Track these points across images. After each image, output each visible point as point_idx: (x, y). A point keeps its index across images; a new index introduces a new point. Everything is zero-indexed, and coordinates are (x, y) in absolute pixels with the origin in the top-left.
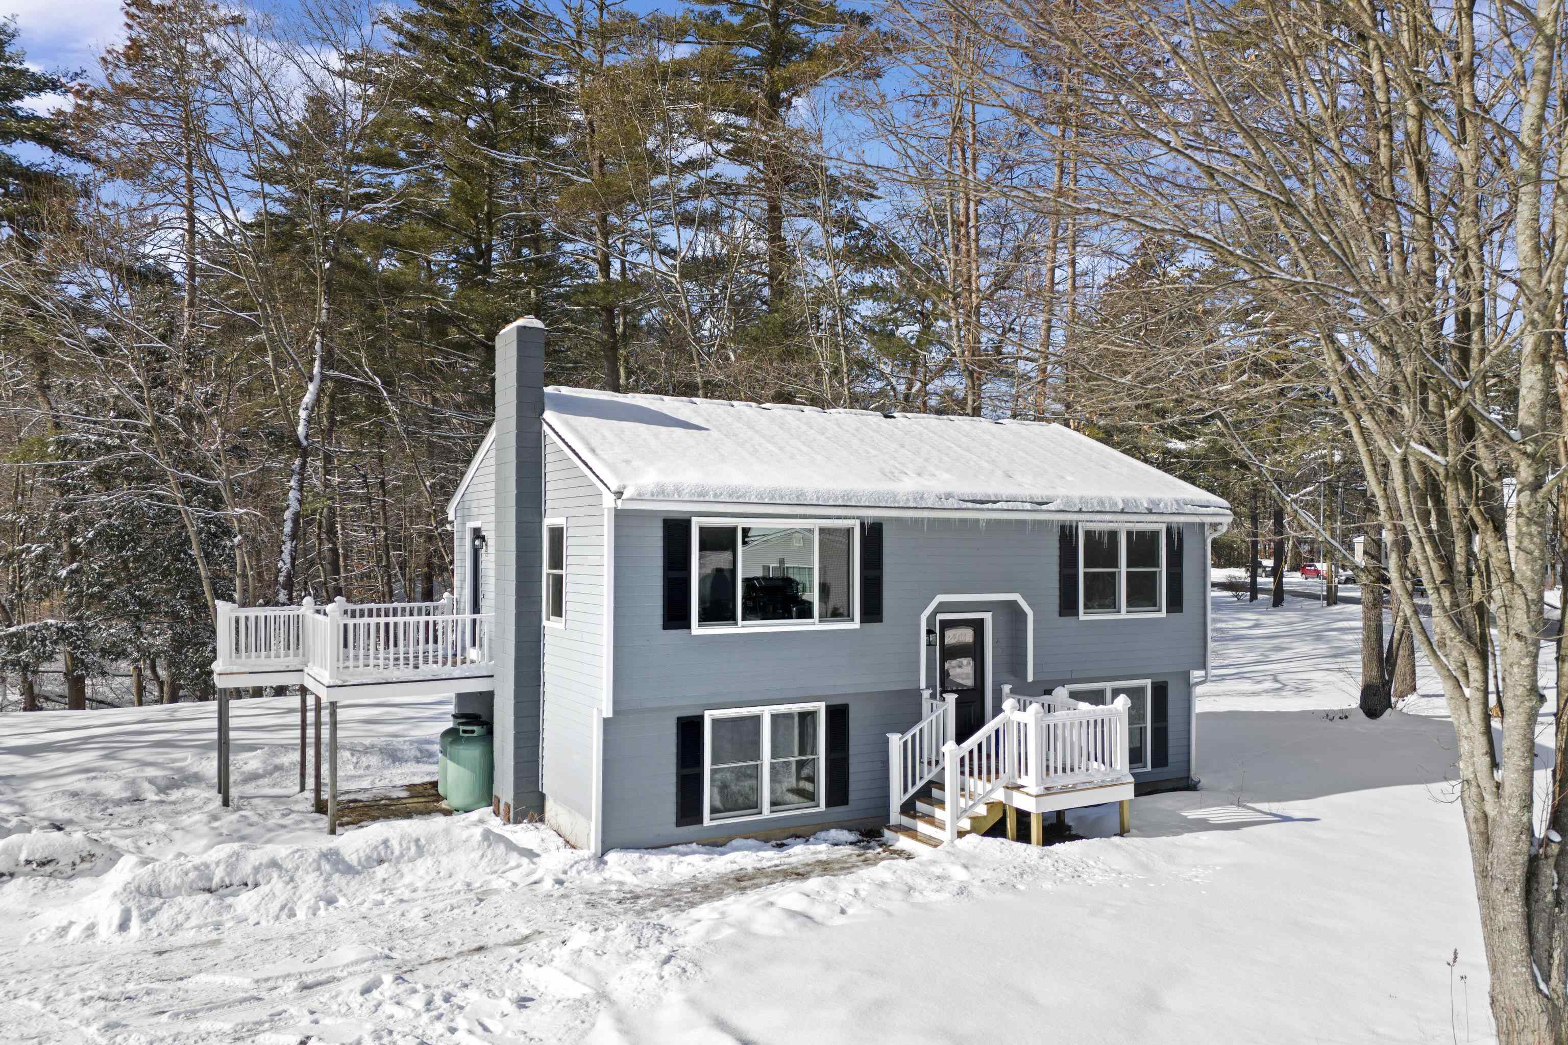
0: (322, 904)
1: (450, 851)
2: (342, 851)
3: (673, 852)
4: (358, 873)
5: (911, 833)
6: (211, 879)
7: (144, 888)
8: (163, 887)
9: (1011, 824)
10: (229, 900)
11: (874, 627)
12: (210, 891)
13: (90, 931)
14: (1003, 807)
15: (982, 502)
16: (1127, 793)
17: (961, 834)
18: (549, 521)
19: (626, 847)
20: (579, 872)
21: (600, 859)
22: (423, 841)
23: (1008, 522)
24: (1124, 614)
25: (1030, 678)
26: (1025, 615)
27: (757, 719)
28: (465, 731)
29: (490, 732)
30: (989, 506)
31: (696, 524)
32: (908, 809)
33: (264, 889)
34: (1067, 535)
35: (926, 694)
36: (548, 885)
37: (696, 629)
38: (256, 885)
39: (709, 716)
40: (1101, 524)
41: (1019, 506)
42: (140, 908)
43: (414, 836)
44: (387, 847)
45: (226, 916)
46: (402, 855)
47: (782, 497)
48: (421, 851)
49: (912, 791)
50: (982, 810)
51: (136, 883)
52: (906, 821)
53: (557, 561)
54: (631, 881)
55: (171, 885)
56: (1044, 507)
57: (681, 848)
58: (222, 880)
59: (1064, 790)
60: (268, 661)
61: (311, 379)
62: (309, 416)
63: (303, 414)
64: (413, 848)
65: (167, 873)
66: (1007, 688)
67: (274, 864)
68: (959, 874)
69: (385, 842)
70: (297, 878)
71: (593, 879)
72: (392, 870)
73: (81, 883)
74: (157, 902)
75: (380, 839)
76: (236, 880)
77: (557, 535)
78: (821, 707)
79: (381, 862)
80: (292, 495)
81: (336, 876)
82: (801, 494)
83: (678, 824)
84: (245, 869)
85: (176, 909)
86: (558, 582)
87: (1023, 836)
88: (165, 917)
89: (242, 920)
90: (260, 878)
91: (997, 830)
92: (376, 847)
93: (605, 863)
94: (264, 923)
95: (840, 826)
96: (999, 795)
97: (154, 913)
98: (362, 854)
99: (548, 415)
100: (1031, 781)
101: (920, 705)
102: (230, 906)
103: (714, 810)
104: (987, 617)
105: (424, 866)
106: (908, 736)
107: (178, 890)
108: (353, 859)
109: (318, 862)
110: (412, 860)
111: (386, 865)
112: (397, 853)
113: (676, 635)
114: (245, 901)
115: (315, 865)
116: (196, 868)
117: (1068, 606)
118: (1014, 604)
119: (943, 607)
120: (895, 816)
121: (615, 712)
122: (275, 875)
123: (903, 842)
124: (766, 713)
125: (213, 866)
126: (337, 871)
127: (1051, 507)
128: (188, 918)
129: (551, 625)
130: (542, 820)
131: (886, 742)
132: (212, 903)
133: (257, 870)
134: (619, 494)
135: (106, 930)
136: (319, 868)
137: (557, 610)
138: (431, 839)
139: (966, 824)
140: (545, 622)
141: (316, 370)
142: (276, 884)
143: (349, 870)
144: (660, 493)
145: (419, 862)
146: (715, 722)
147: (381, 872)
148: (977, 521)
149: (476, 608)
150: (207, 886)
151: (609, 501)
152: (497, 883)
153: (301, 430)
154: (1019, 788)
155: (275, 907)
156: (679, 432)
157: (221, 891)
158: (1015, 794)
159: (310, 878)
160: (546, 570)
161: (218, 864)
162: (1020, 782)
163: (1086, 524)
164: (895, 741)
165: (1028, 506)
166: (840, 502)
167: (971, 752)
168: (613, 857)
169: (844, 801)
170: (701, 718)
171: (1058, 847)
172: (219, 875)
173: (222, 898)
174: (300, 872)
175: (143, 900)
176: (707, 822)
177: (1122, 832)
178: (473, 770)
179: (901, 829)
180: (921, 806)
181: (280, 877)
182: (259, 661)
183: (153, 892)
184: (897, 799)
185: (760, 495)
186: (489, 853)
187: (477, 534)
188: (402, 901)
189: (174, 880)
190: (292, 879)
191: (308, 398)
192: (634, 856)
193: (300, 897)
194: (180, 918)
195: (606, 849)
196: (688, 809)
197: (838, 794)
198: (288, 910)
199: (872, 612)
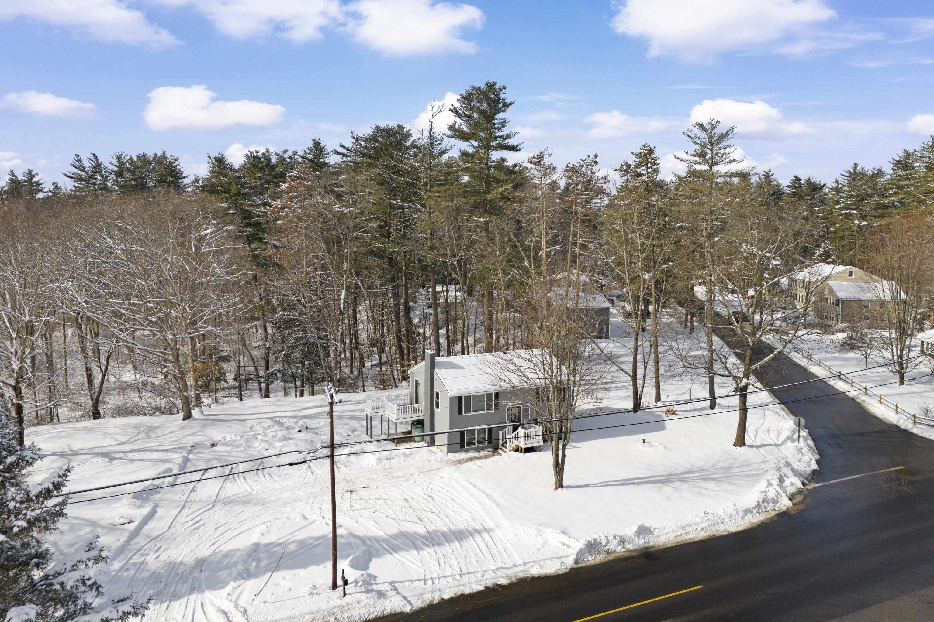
9: (519, 450)
11: (497, 411)
13: (372, 465)
14: (519, 447)
16: (542, 443)
17: (510, 450)
18: (435, 390)
19: (451, 452)
20: (444, 457)
21: (447, 454)
25: (529, 418)
26: (528, 406)
28: (418, 425)
29: (423, 426)
30: (520, 387)
31: (463, 397)
32: (503, 445)
33: (395, 459)
34: (536, 389)
35: (508, 422)
36: (439, 459)
37: (463, 415)
41: (526, 386)
47: (479, 390)
48: (418, 453)
49: (503, 442)
50: (514, 447)
52: (502, 447)
53: (438, 397)
54: (453, 459)
56: (531, 386)
57: (460, 452)
59: (529, 444)
66: (525, 420)
68: (507, 459)
71: (446, 458)
77: (438, 394)
78: (487, 427)
82: (482, 390)
83: (460, 448)
86: (438, 402)
87: (521, 452)
88: (383, 463)
89: (394, 464)
91: (517, 451)
95: (490, 448)
96: (518, 444)
99: (435, 370)
100: (523, 442)
103: (467, 445)
104: (522, 406)
106: (503, 432)
107: (383, 459)
108: (407, 454)
113: (460, 416)
114: (393, 461)
120: (500, 447)
123: (500, 452)
124: (476, 428)
127: (533, 386)
129: (436, 410)
130: (435, 446)
131: (498, 433)
134: (451, 394)
135: (375, 465)
137: (438, 407)
140: (435, 408)
142: (397, 458)
143: (407, 456)
144: (458, 393)
146: (467, 431)
147: (412, 456)
151: (449, 395)
152: (431, 459)
155: (398, 462)
156: (460, 371)
160: (435, 398)
162: (521, 443)
163: (542, 387)
164: (500, 433)
165: (528, 386)
166: (490, 390)
167: (513, 436)
168: (449, 454)
171: (527, 453)
176: (465, 447)
177: (539, 451)
178: (420, 433)
179: (502, 449)
180: (505, 445)
184: (500, 443)
185: (475, 391)
187: (417, 380)
192: (453, 454)
195: (448, 452)
196: (462, 446)
197: (490, 442)
198: (400, 463)
199: (496, 408)
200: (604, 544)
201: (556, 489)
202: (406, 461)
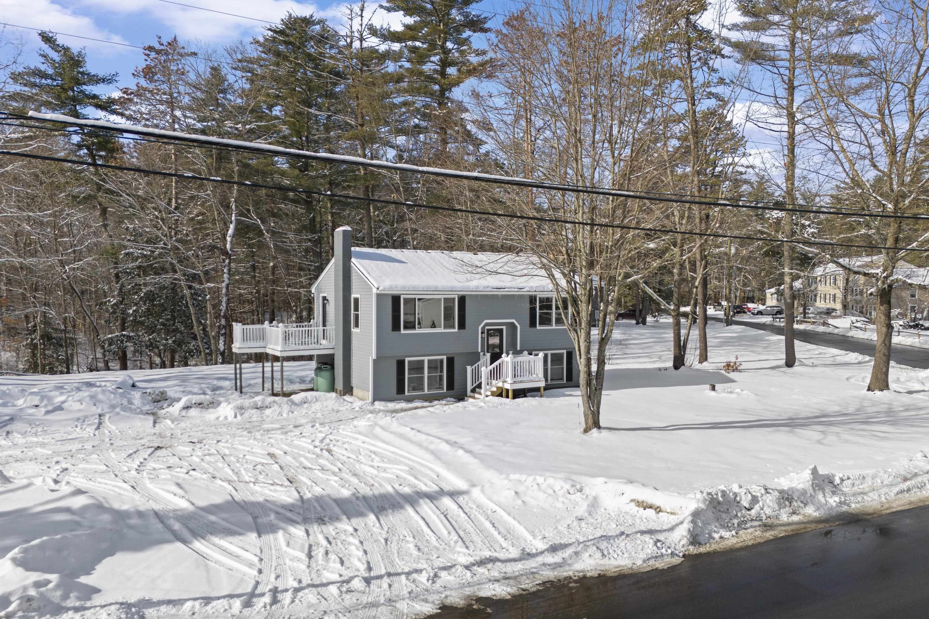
0: (290, 413)
1: (326, 401)
2: (293, 399)
3: (395, 402)
4: (299, 405)
5: (473, 397)
6: (258, 405)
7: (239, 407)
8: (244, 407)
9: (504, 394)
10: (263, 411)
11: (463, 331)
12: (257, 409)
13: (226, 418)
14: (502, 388)
15: (500, 289)
16: (542, 384)
17: (487, 396)
18: (353, 296)
19: (381, 400)
20: (366, 406)
21: (373, 403)
22: (317, 397)
23: (509, 295)
24: (554, 327)
25: (518, 349)
26: (517, 327)
27: (423, 361)
28: (324, 368)
29: (333, 367)
30: (502, 290)
31: (402, 297)
32: (473, 391)
33: (273, 409)
34: (532, 299)
35: (482, 354)
36: (357, 409)
37: (403, 331)
39: (407, 359)
40: (545, 295)
41: (513, 290)
45: (263, 415)
47: (432, 289)
48: (317, 400)
49: (475, 385)
50: (494, 389)
51: (237, 406)
52: (472, 394)
53: (356, 309)
54: (383, 409)
56: (522, 290)
57: (398, 401)
58: (261, 405)
59: (520, 382)
60: (254, 344)
61: (231, 222)
62: (231, 240)
63: (229, 239)
64: (314, 399)
65: (245, 403)
66: (510, 350)
69: (306, 398)
70: (282, 406)
71: (371, 407)
72: (309, 405)
73: (211, 410)
74: (243, 411)
75: (304, 396)
77: (356, 300)
78: (445, 358)
79: (305, 403)
80: (225, 276)
81: (293, 406)
82: (437, 287)
83: (397, 395)
85: (249, 413)
86: (357, 317)
87: (507, 397)
88: (247, 415)
89: (268, 416)
91: (500, 395)
92: (303, 399)
95: (451, 397)
96: (500, 384)
97: (243, 414)
98: (299, 400)
99: (353, 260)
100: (509, 380)
101: (479, 356)
103: (409, 390)
104: (504, 328)
106: (474, 367)
107: (248, 408)
108: (297, 402)
112: (310, 401)
113: (396, 333)
114: (268, 412)
117: (533, 324)
118: (513, 324)
119: (487, 324)
120: (469, 393)
121: (377, 357)
123: (471, 400)
124: (426, 359)
126: (293, 404)
127: (525, 290)
128: (253, 415)
129: (354, 330)
130: (352, 395)
131: (467, 369)
132: (258, 412)
134: (378, 289)
135: (231, 418)
137: (357, 325)
139: (489, 393)
140: (352, 330)
141: (233, 218)
143: (296, 404)
144: (391, 288)
145: (317, 403)
146: (409, 362)
147: (306, 405)
148: (497, 295)
149: (324, 325)
150: (257, 407)
151: (375, 291)
152: (341, 409)
153: (228, 246)
154: (506, 382)
155: (277, 413)
156: (397, 264)
157: (261, 409)
158: (505, 384)
159: (286, 406)
160: (352, 312)
161: (259, 401)
162: (507, 380)
163: (539, 295)
164: (469, 369)
165: (517, 290)
166: (451, 290)
168: (376, 403)
169: (452, 389)
170: (404, 360)
171: (517, 400)
173: (261, 411)
175: (240, 410)
176: (406, 393)
177: (541, 396)
178: (327, 380)
179: (470, 397)
180: (477, 390)
181: (277, 405)
182: (251, 344)
183: (242, 408)
184: (469, 387)
185: (424, 288)
186: (338, 402)
187: (324, 298)
189: (248, 405)
191: (231, 232)
192: (383, 403)
193: (284, 411)
194: (251, 415)
195: (375, 399)
196: (400, 389)
197: (450, 386)
198: (280, 414)
199: (462, 325)
200: (745, 503)
201: (586, 431)
202: (293, 412)
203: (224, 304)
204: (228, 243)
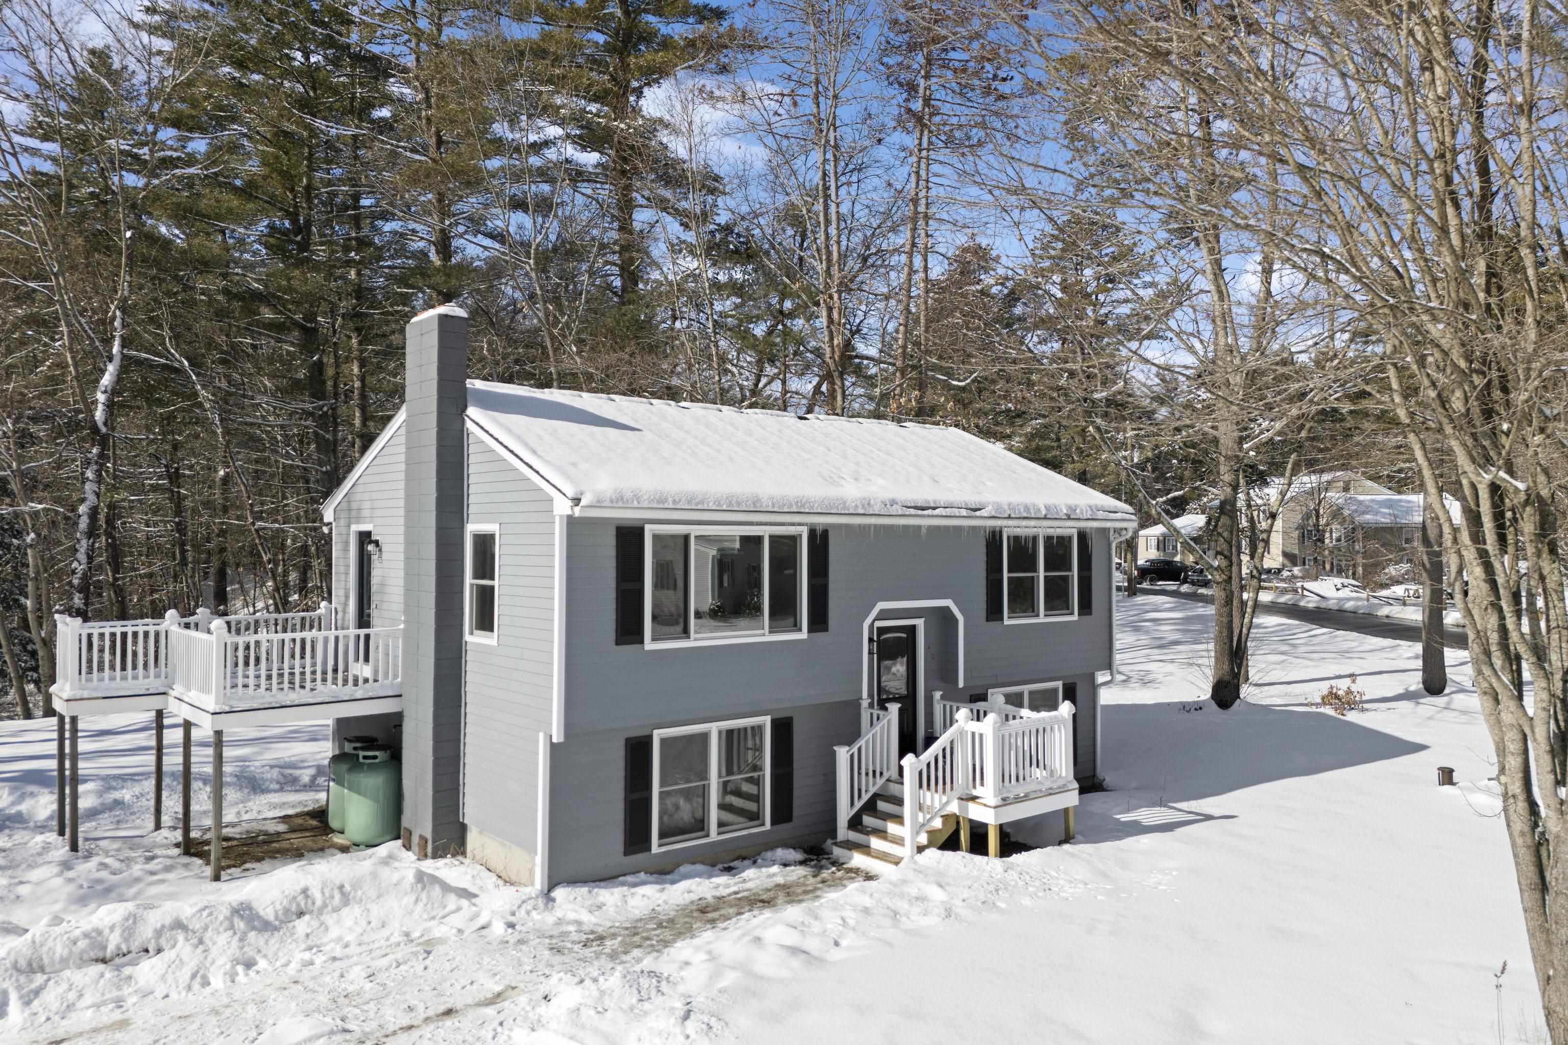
0: (240, 969)
1: (379, 896)
2: (255, 905)
3: (623, 884)
4: (276, 929)
5: (865, 849)
6: (104, 948)
7: (23, 963)
8: (46, 961)
9: (964, 837)
10: (127, 971)
11: (820, 636)
12: (104, 961)
14: (957, 819)
15: (923, 509)
16: (1071, 799)
17: (920, 849)
18: (472, 528)
19: (573, 881)
20: (528, 913)
21: (547, 895)
22: (348, 888)
23: (946, 528)
24: (1042, 618)
25: (961, 684)
26: (956, 621)
27: (704, 738)
28: (365, 757)
30: (929, 512)
31: (649, 531)
32: (855, 823)
33: (168, 955)
34: (993, 540)
35: (865, 703)
36: (498, 929)
37: (649, 645)
38: (159, 951)
39: (658, 735)
40: (1024, 529)
41: (956, 512)
42: (19, 988)
43: (338, 882)
44: (307, 897)
45: (127, 990)
46: (325, 905)
47: (739, 504)
48: (346, 899)
49: (858, 805)
50: (938, 823)
51: (12, 958)
52: (854, 836)
53: (485, 569)
54: (589, 919)
55: (57, 957)
56: (978, 513)
57: (629, 879)
58: (119, 948)
59: (1018, 800)
60: (124, 684)
61: (109, 359)
62: (108, 400)
63: (101, 397)
64: (337, 896)
65: (50, 943)
66: (937, 695)
67: (179, 925)
69: (305, 891)
70: (207, 940)
71: (545, 919)
72: (315, 924)
74: (39, 979)
75: (298, 888)
76: (135, 945)
77: (484, 544)
78: (766, 721)
79: (301, 914)
80: (89, 487)
81: (252, 935)
82: (757, 500)
83: (626, 853)
84: (145, 933)
85: (65, 986)
86: (486, 598)
88: (52, 997)
89: (146, 994)
90: (163, 942)
91: (951, 844)
92: (295, 898)
93: (553, 900)
94: (174, 996)
95: (786, 845)
96: (954, 808)
97: (37, 992)
98: (279, 907)
99: (472, 411)
100: (988, 792)
101: (859, 715)
102: (130, 977)
103: (662, 835)
104: (920, 623)
105: (351, 915)
106: (855, 749)
107: (65, 963)
108: (269, 914)
109: (230, 919)
110: (336, 910)
111: (307, 918)
112: (319, 903)
113: (629, 650)
114: (147, 971)
115: (226, 924)
116: (86, 935)
117: (994, 610)
118: (946, 610)
119: (884, 615)
120: (843, 832)
121: (567, 735)
122: (181, 937)
123: (858, 860)
124: (714, 729)
125: (106, 932)
126: (253, 928)
127: (983, 513)
128: (81, 996)
129: (474, 639)
130: (464, 853)
131: (833, 754)
132: (108, 975)
133: (159, 933)
134: (574, 502)
136: (232, 927)
137: (485, 622)
138: (356, 886)
139: (923, 839)
140: (467, 637)
141: (116, 349)
142: (183, 948)
143: (266, 927)
144: (619, 500)
145: (345, 911)
146: (664, 741)
147: (302, 926)
148: (920, 527)
149: (363, 620)
150: (101, 955)
151: (562, 507)
152: (439, 931)
153: (99, 415)
154: (974, 798)
155: (186, 973)
156: (612, 432)
157: (118, 961)
158: (971, 805)
159: (223, 938)
160: (469, 579)
161: (112, 928)
162: (975, 793)
163: (1011, 529)
164: (842, 754)
165: (964, 512)
166: (794, 509)
167: (928, 765)
168: (560, 893)
169: (788, 818)
170: (650, 737)
171: (1016, 858)
172: (114, 941)
173: (118, 968)
174: (209, 934)
175: (22, 979)
176: (655, 849)
177: (1067, 839)
178: (376, 800)
179: (851, 846)
180: (868, 820)
181: (187, 940)
182: (113, 684)
183: (34, 967)
184: (844, 813)
185: (718, 502)
186: (424, 896)
187: (365, 538)
188: (334, 959)
189: (60, 950)
190: (201, 942)
191: (107, 380)
192: (583, 890)
193: (213, 962)
194: (72, 996)
195: (552, 885)
196: (638, 839)
197: (782, 813)
198: (201, 978)
199: (819, 621)
202: (249, 964)
203: (82, 556)
204: (100, 407)
